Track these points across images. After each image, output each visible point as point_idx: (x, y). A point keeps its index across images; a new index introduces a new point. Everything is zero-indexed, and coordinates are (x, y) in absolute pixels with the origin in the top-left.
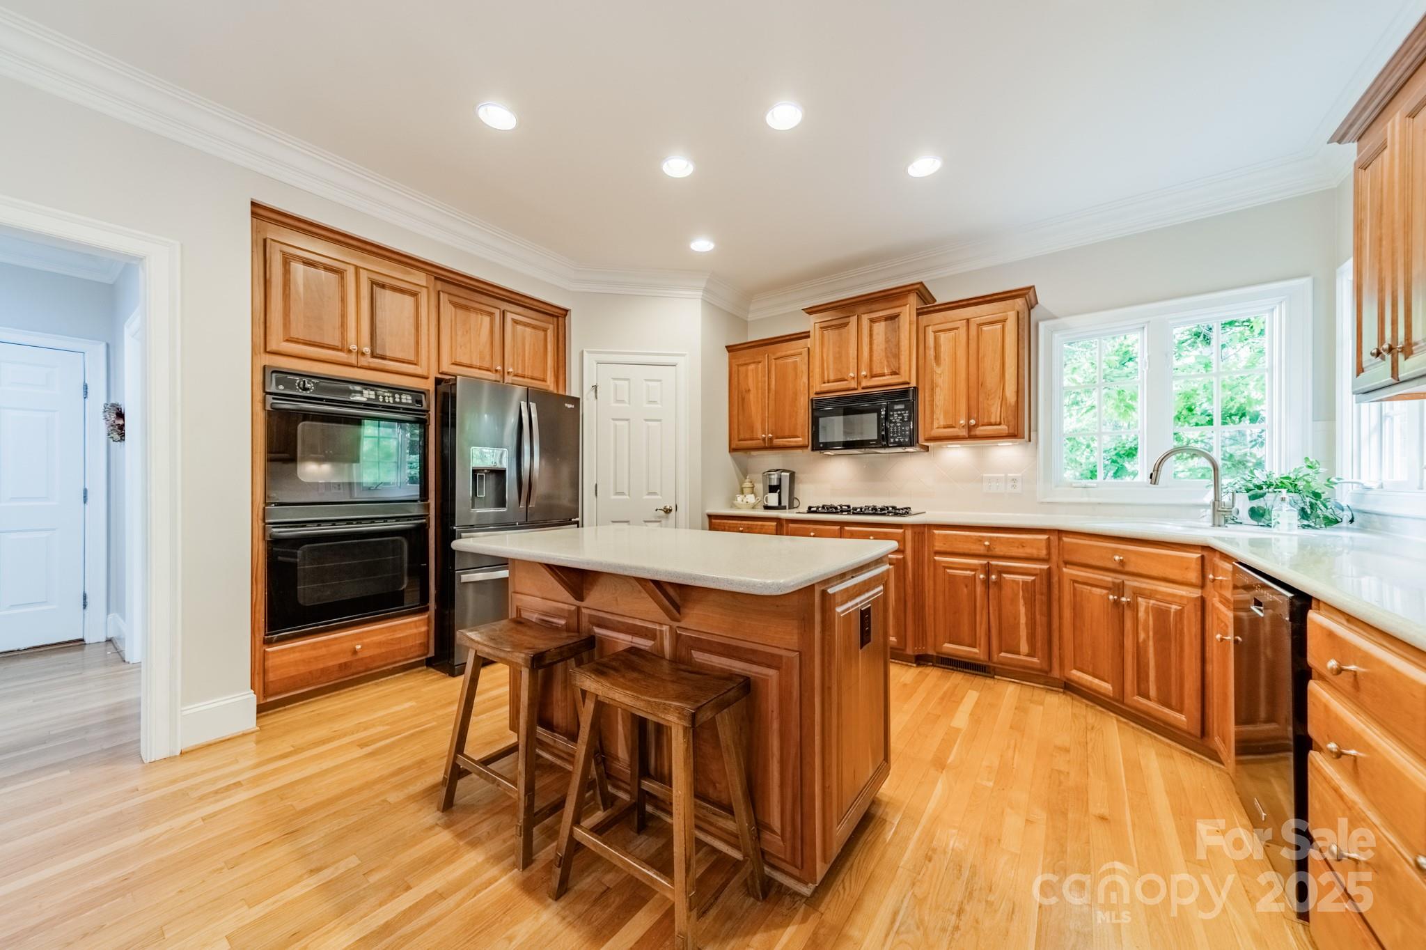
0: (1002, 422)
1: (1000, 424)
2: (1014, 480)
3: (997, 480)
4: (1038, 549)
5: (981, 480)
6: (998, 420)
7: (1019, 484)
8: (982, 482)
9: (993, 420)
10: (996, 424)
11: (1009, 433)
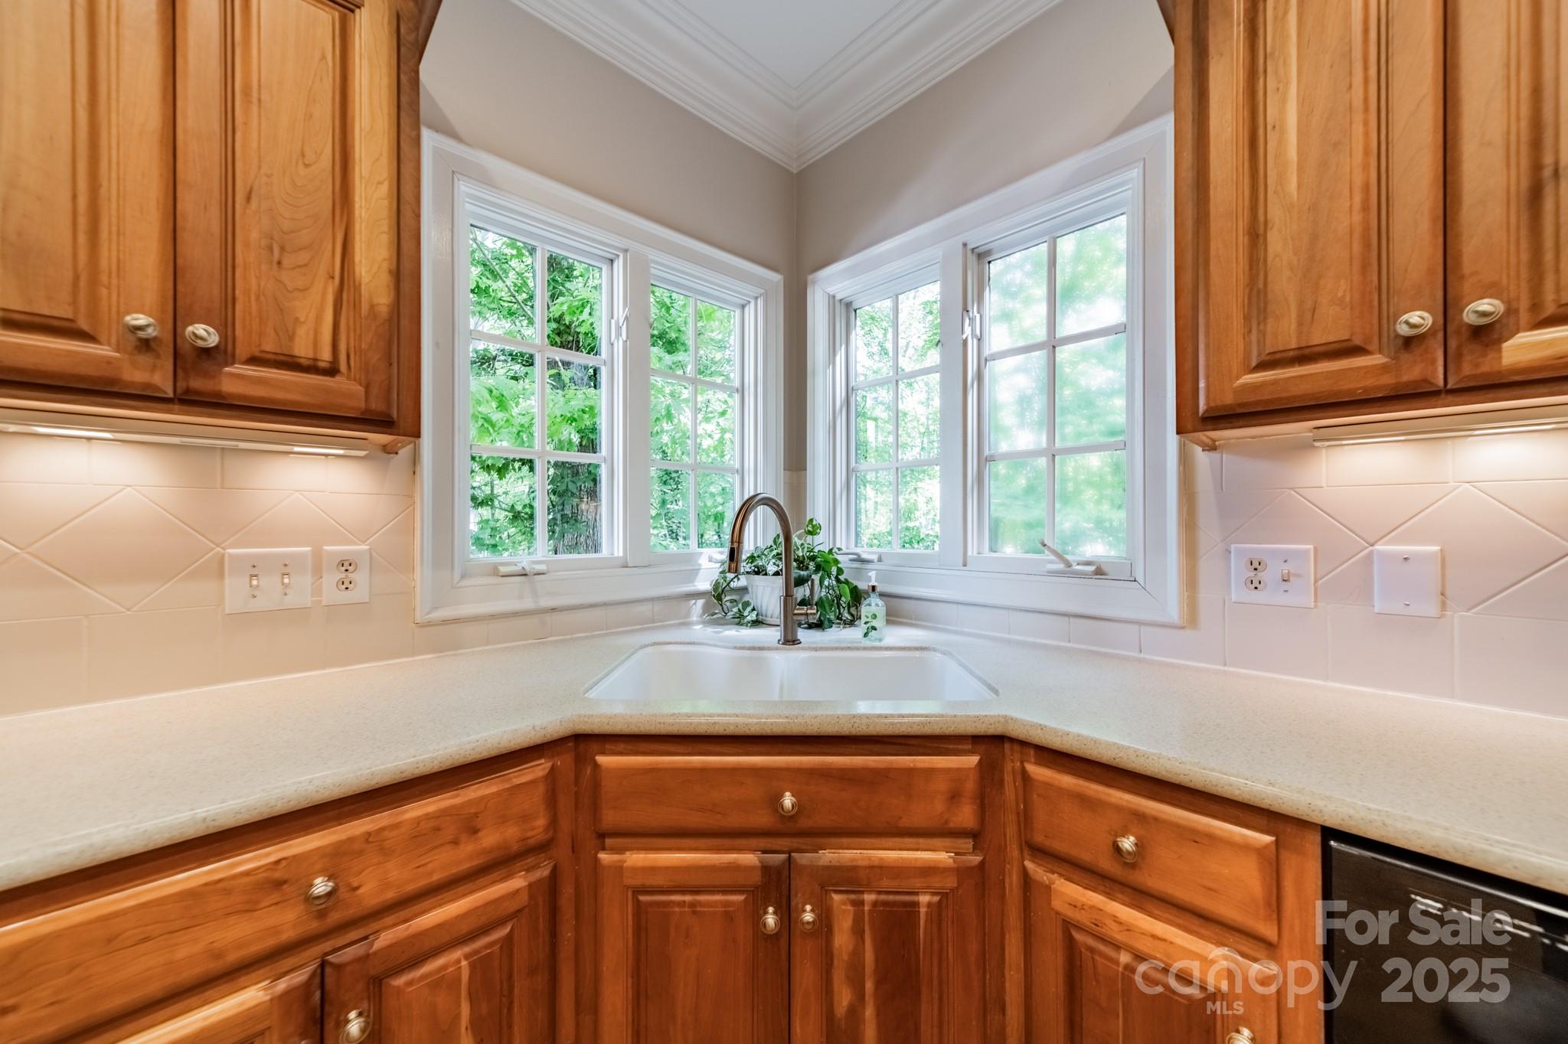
0: (343, 367)
1: (332, 371)
2: (346, 565)
3: (285, 567)
4: (525, 818)
5: (218, 569)
6: (326, 355)
7: (360, 577)
8: (221, 575)
9: (302, 349)
10: (312, 368)
11: (367, 411)
